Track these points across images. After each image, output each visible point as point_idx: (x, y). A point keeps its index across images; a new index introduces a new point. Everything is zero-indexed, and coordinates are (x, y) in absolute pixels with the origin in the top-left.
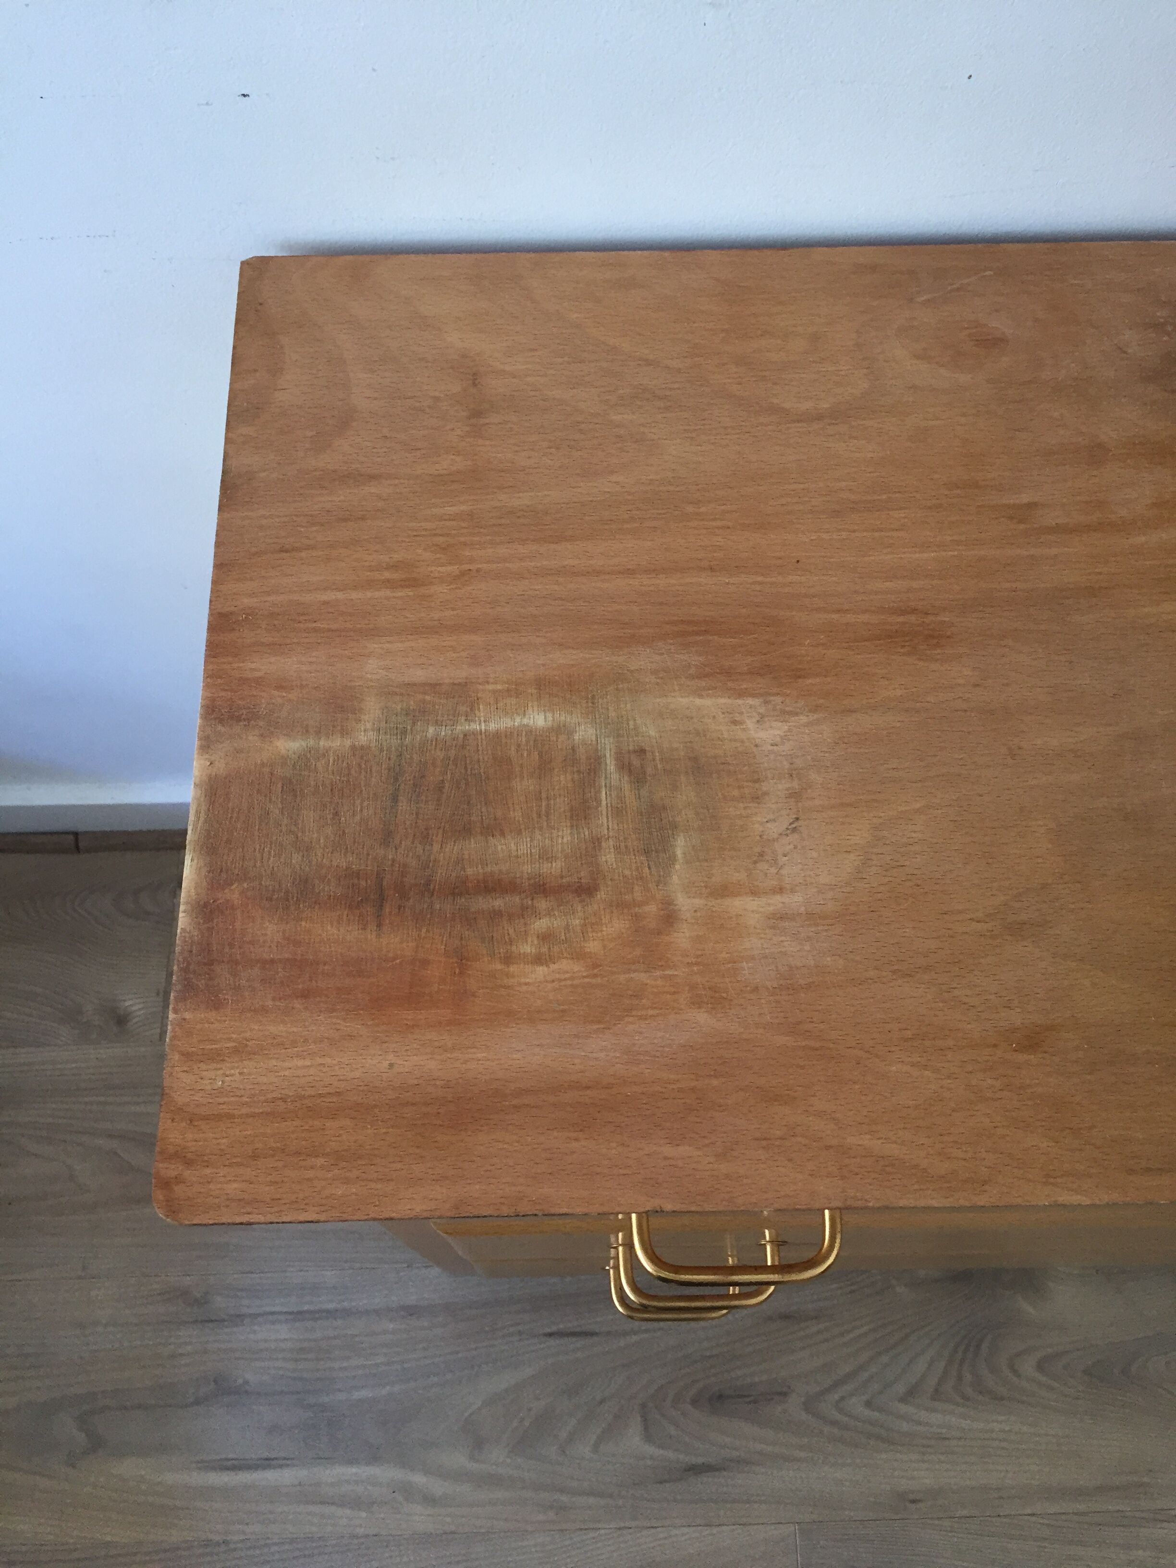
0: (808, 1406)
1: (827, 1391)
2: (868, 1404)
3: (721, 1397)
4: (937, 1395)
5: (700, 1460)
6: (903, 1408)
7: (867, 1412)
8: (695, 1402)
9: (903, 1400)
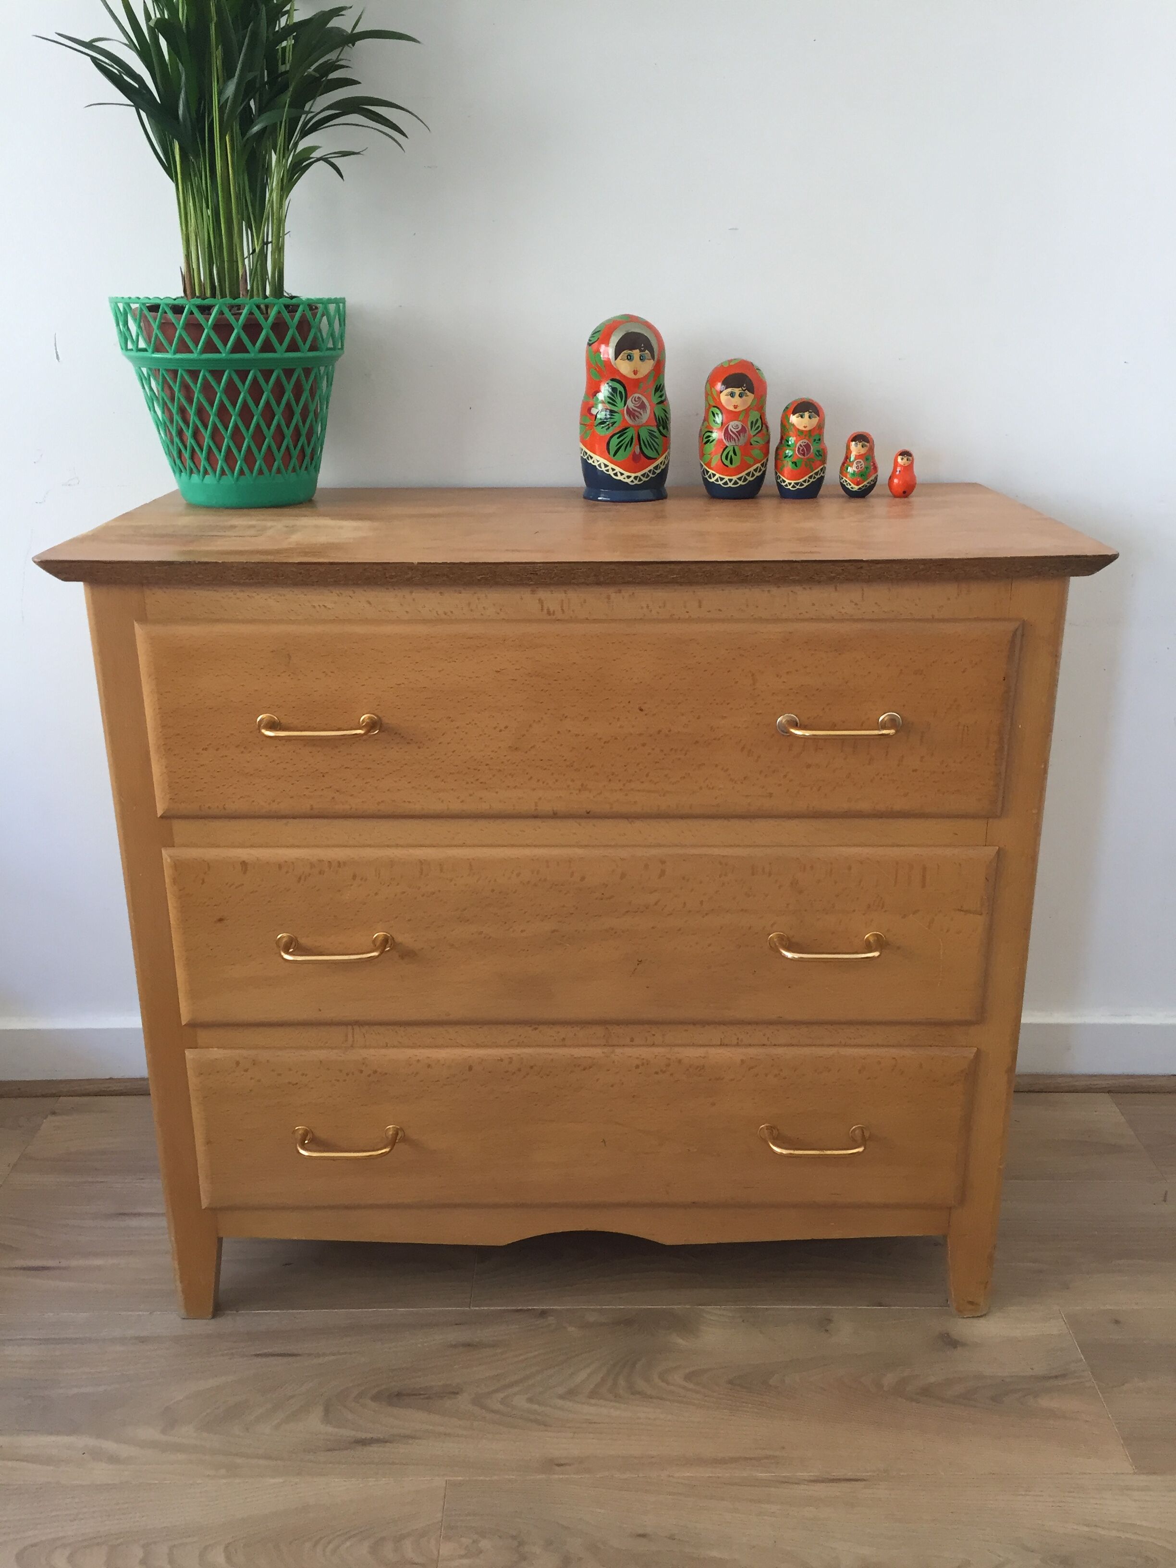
0: (478, 1401)
1: (497, 1391)
2: (530, 1400)
3: (399, 1395)
4: (594, 1394)
5: (369, 1436)
6: (560, 1402)
7: (527, 1405)
8: (375, 1398)
9: (561, 1397)
